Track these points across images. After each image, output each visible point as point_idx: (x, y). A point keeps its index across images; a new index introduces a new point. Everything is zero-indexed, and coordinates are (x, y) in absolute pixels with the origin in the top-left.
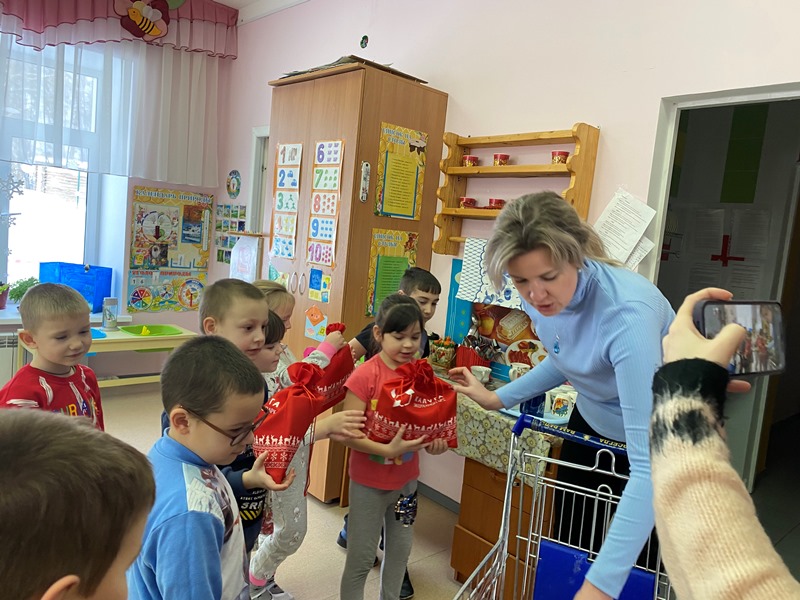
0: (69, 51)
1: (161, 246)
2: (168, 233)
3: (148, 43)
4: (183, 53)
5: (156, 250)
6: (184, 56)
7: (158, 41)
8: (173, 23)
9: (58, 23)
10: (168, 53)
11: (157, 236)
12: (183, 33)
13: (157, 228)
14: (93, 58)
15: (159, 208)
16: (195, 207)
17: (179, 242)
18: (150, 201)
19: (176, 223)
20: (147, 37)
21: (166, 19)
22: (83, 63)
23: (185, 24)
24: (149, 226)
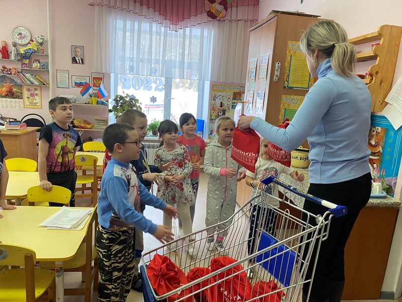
0: (188, 30)
1: (223, 111)
2: (226, 105)
3: (219, 21)
4: (233, 22)
5: (220, 112)
6: (234, 24)
7: (222, 19)
8: (229, 10)
9: (183, 19)
10: (227, 24)
11: (221, 106)
12: (233, 13)
13: (221, 103)
14: (197, 31)
15: (222, 94)
16: (238, 93)
17: (231, 108)
18: (218, 91)
19: (229, 100)
20: (218, 18)
21: (226, 9)
22: (193, 34)
23: (234, 9)
24: (218, 102)
